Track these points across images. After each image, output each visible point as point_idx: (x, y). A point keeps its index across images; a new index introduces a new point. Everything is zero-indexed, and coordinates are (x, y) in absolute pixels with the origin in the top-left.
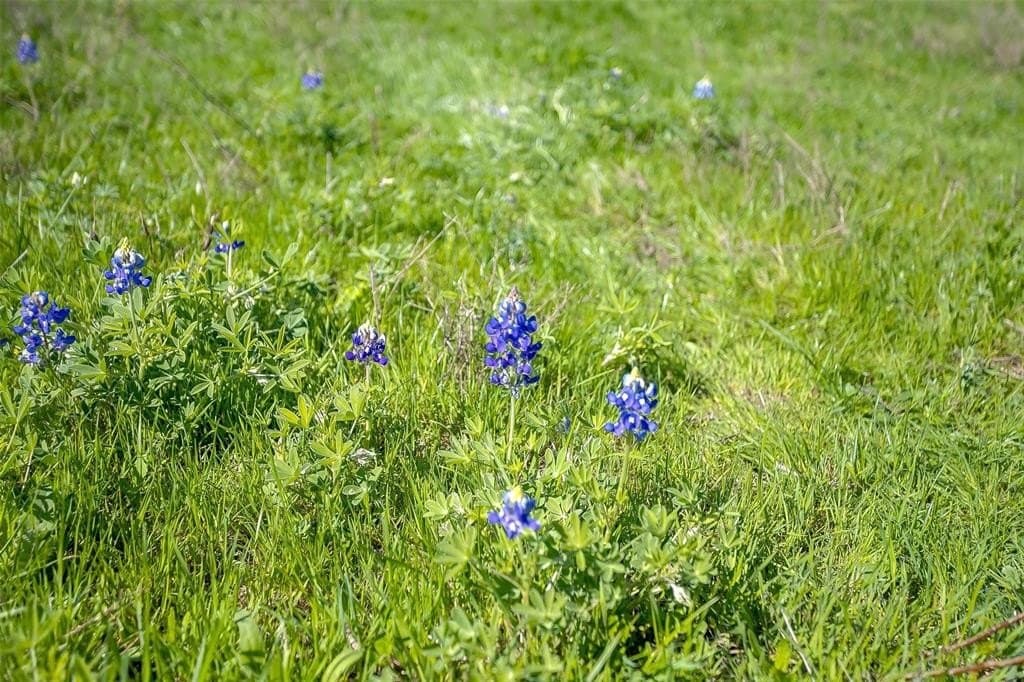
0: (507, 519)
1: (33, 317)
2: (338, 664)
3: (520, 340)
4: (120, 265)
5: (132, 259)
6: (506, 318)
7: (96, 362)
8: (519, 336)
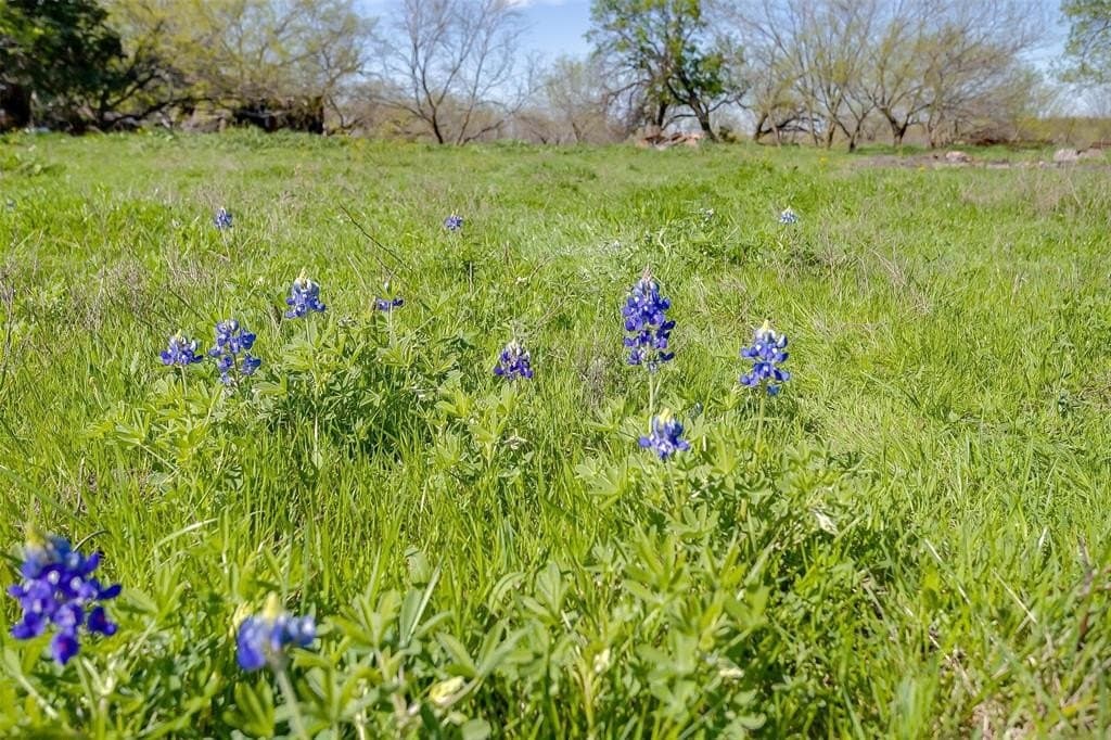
0: (658, 441)
1: (226, 340)
2: (506, 581)
3: (655, 317)
4: (299, 292)
5: (309, 285)
6: (641, 297)
7: (278, 381)
8: (655, 312)
